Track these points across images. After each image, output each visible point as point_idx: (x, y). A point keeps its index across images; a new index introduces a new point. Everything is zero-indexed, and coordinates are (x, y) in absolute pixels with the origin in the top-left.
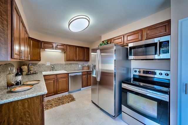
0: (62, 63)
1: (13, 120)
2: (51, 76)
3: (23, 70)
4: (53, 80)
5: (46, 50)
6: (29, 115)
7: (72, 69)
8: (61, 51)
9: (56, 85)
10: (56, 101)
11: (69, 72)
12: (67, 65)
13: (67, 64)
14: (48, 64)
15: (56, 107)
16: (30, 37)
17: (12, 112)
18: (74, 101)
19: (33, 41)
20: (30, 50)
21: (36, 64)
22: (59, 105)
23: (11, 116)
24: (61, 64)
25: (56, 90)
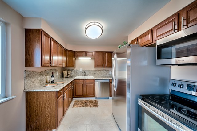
0: (92, 69)
1: (42, 103)
2: (80, 80)
3: (64, 74)
4: (82, 84)
5: (79, 58)
6: (49, 103)
7: (102, 76)
8: (91, 58)
9: (84, 88)
10: (82, 103)
11: (96, 79)
12: (97, 72)
13: (97, 70)
14: (81, 70)
15: (80, 108)
16: (67, 49)
17: (41, 98)
18: (97, 108)
19: (69, 52)
20: (67, 59)
21: (73, 70)
22: (83, 107)
23: (41, 100)
24: (91, 71)
25: (84, 93)
